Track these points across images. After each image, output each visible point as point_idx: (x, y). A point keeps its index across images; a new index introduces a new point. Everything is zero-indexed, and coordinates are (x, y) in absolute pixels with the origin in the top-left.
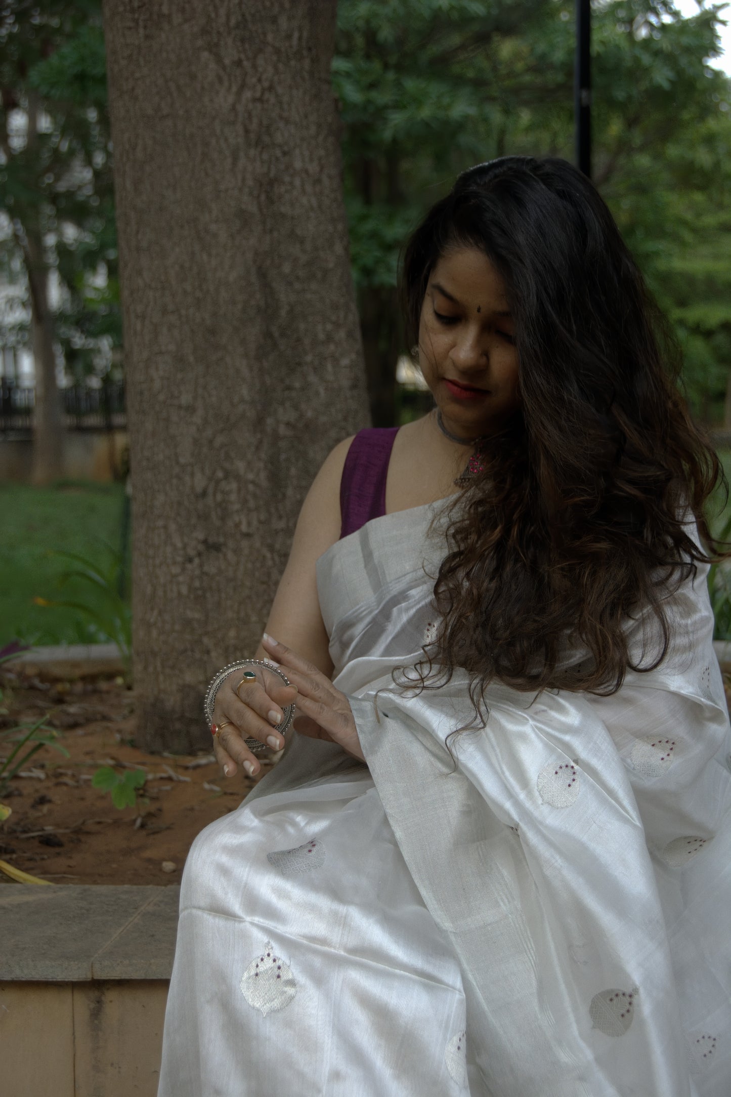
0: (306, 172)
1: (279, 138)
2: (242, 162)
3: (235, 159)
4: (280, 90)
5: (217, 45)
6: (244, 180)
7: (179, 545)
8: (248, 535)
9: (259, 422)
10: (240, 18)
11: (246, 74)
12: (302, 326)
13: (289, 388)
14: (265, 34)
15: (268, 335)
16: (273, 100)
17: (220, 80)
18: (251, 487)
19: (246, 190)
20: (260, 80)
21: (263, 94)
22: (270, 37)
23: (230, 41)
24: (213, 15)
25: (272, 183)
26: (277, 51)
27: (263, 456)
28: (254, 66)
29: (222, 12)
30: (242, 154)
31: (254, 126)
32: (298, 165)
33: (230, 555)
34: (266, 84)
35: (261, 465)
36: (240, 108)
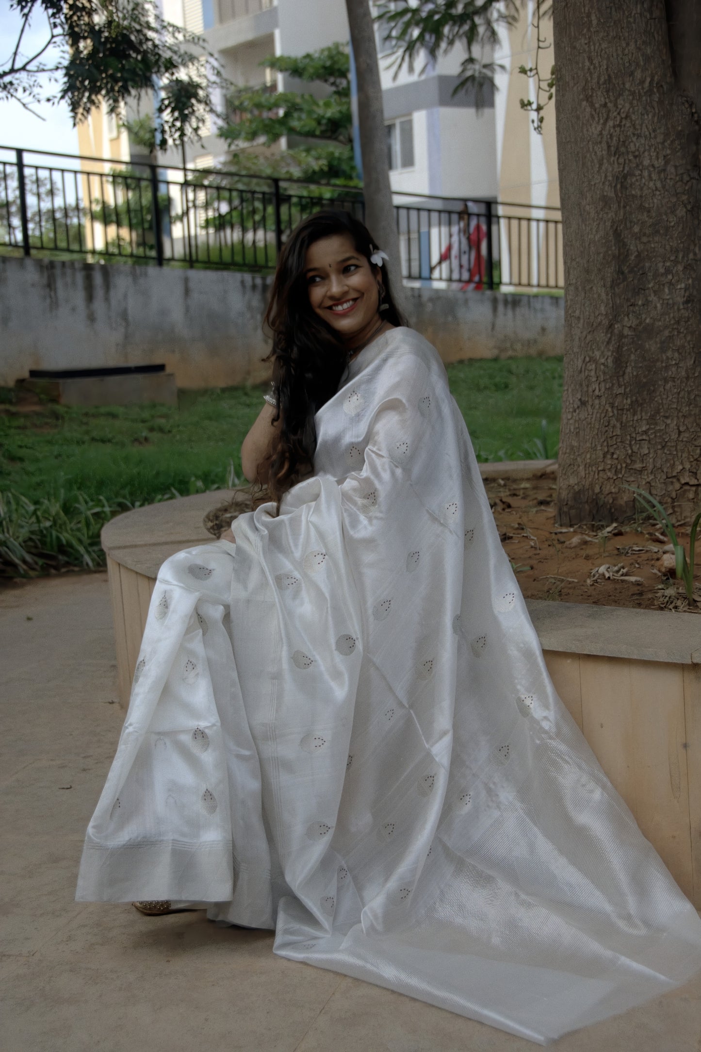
0: (653, 166)
1: (632, 147)
2: (606, 165)
3: (601, 165)
4: (633, 117)
5: (591, 96)
6: (606, 177)
7: (571, 402)
8: (599, 397)
9: (611, 326)
10: (606, 77)
11: (609, 111)
12: (647, 265)
13: (633, 305)
14: (624, 84)
15: (620, 272)
16: (628, 124)
17: (592, 117)
18: (602, 367)
19: (607, 183)
20: (619, 114)
21: (621, 122)
22: (627, 86)
23: (599, 93)
24: (589, 79)
25: (625, 177)
26: (633, 93)
27: (611, 348)
28: (616, 105)
29: (595, 76)
30: (605, 161)
31: (614, 141)
32: (646, 162)
33: (590, 408)
34: (623, 116)
35: (610, 354)
36: (605, 133)
